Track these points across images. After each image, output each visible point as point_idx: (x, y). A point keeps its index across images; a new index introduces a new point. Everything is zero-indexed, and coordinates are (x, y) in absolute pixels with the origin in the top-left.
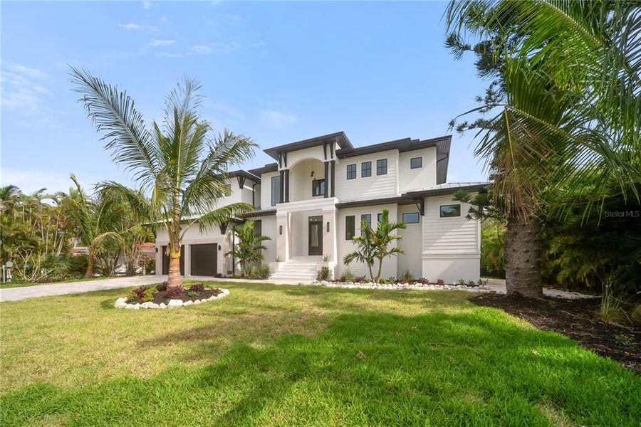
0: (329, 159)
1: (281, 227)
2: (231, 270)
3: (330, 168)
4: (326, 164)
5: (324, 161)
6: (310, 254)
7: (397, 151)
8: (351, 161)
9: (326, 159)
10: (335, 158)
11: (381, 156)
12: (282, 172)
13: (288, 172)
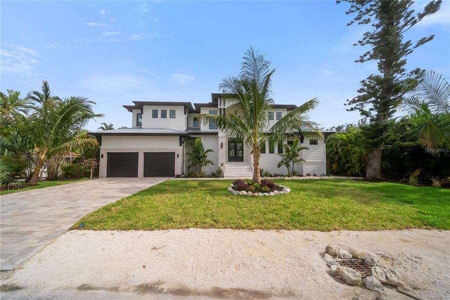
1: (222, 143)
6: (229, 161)
12: (220, 109)
13: (224, 109)
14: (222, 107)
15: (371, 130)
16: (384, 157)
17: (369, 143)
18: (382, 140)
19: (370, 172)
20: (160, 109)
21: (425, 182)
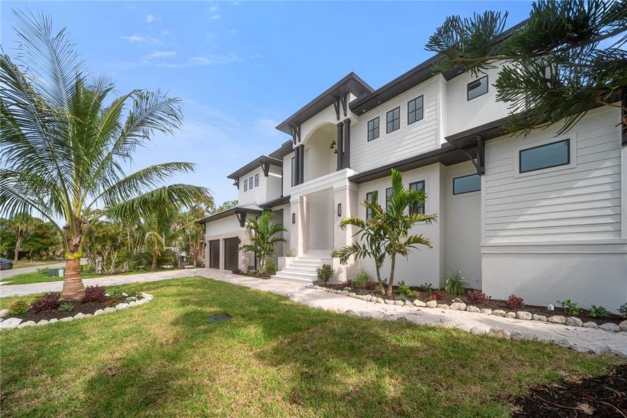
0: (343, 118)
1: (294, 214)
2: (253, 264)
3: (344, 130)
4: (341, 125)
5: (336, 122)
7: (440, 78)
8: (371, 115)
9: (338, 119)
10: (350, 114)
11: (413, 94)
12: (297, 149)
13: (302, 147)
14: (298, 144)
20: (248, 178)
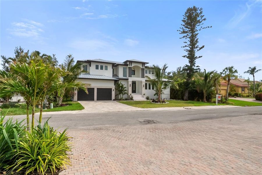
1: (130, 84)
3: (143, 70)
9: (142, 67)
12: (129, 67)
13: (131, 68)
14: (130, 66)
15: (186, 83)
16: (189, 93)
17: (185, 88)
18: (189, 87)
19: (185, 98)
20: (100, 65)
21: (198, 100)
